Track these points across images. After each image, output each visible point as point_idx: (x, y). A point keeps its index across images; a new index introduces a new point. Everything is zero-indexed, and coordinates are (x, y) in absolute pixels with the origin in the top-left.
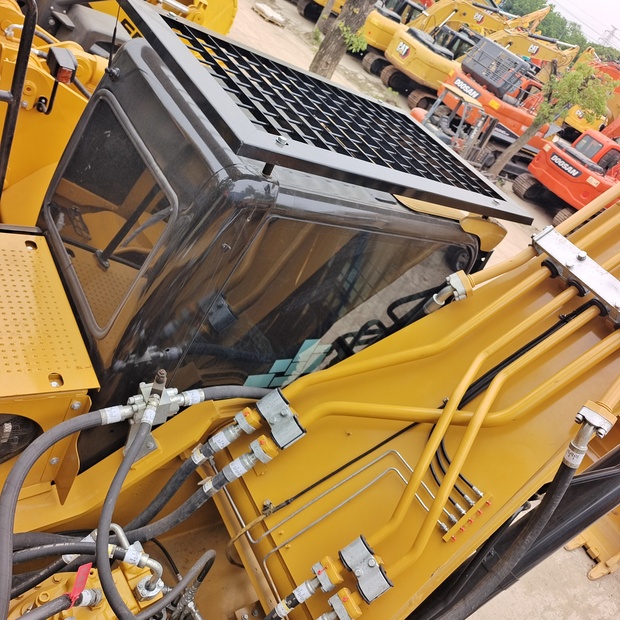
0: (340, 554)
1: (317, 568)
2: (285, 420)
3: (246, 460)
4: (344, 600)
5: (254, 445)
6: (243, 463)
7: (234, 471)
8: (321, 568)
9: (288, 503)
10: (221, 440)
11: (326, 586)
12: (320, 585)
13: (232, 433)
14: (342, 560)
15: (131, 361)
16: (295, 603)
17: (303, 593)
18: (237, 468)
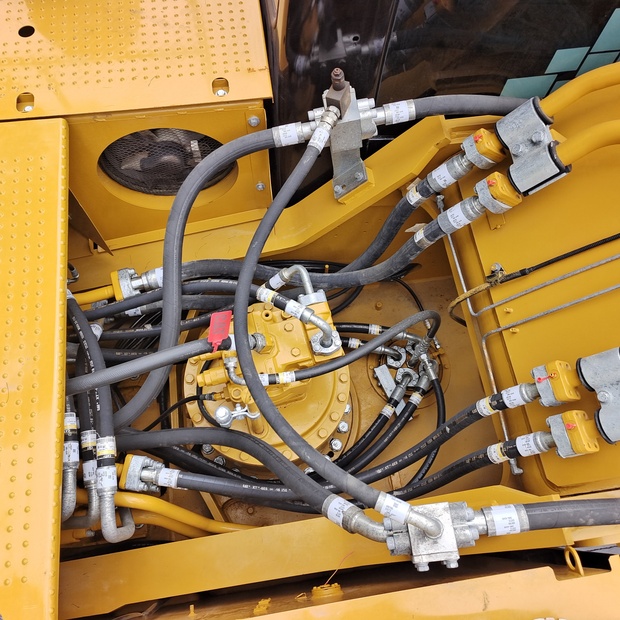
0: (578, 363)
1: (539, 373)
2: (536, 150)
3: (468, 207)
4: (569, 428)
5: (481, 187)
6: (464, 210)
7: (451, 220)
8: (543, 375)
9: (523, 273)
10: (443, 177)
11: (546, 400)
12: (538, 396)
13: (459, 165)
14: (578, 371)
15: (315, 58)
16: (501, 406)
17: (514, 397)
18: (456, 217)
